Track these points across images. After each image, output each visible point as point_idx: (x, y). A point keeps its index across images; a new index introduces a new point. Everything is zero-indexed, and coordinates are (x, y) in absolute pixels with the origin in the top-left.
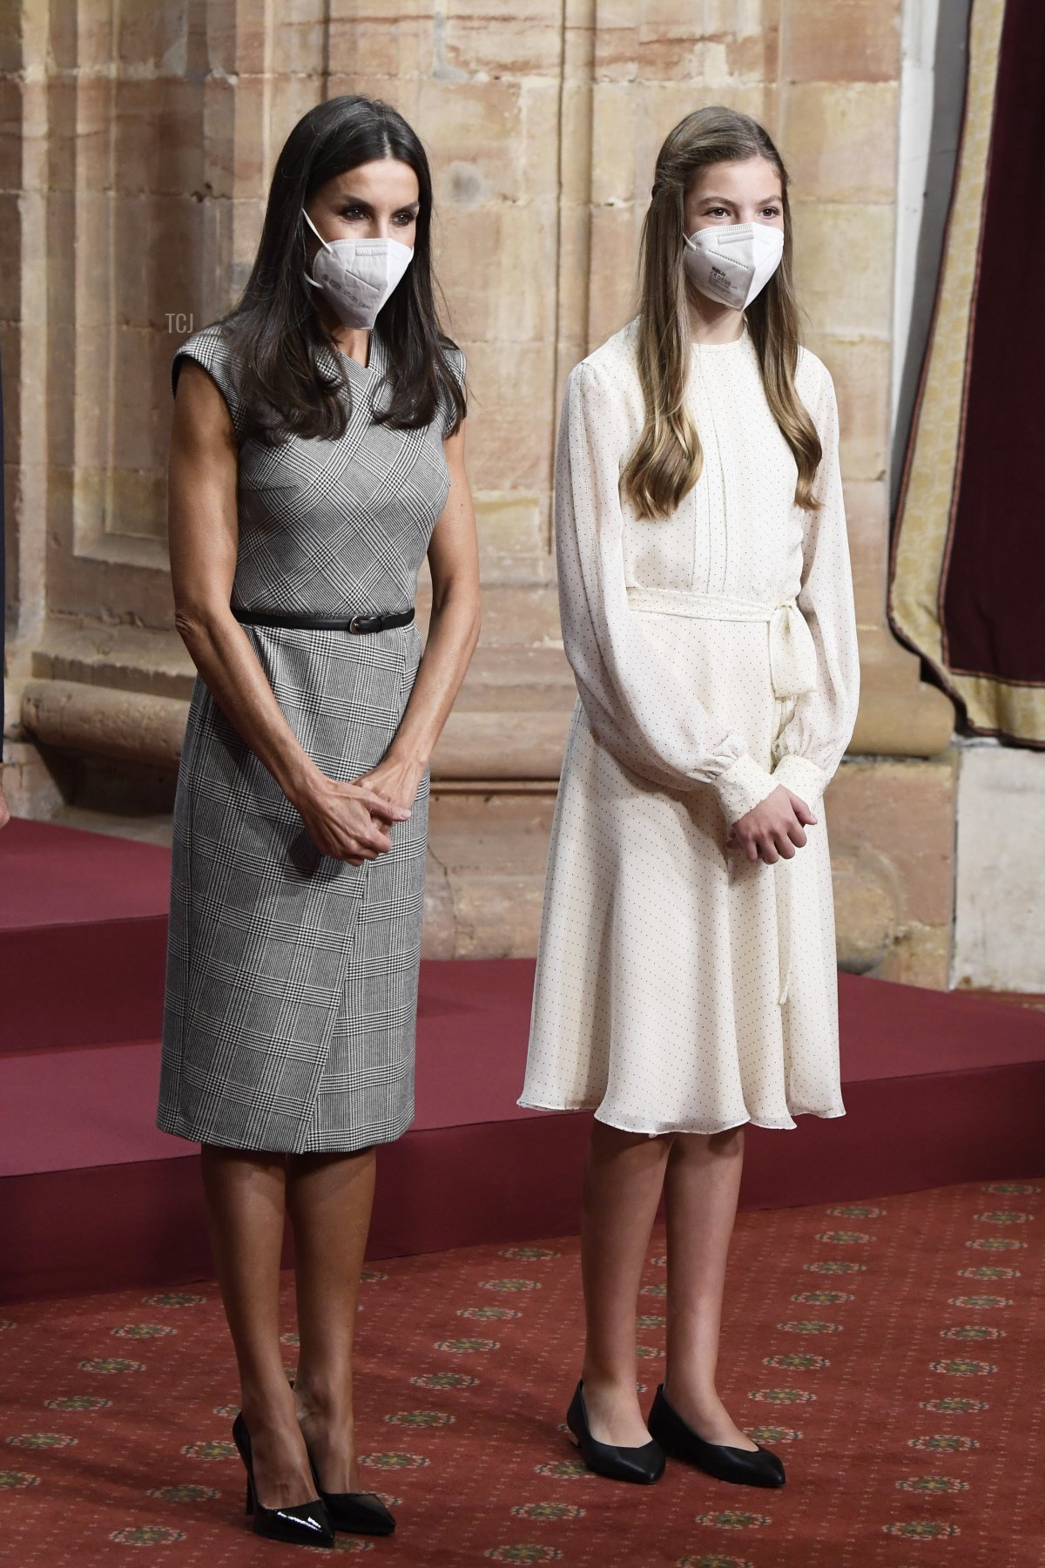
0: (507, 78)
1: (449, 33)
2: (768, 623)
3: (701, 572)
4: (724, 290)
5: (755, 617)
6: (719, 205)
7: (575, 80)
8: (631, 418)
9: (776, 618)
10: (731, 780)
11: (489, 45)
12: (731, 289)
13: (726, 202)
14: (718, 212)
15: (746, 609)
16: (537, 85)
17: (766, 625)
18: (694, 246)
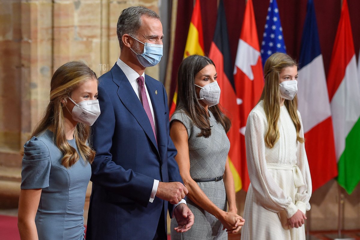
0: (90, 39)
1: (78, 30)
2: (292, 170)
3: (280, 159)
4: (287, 95)
5: (290, 169)
6: (288, 77)
7: (104, 40)
8: (265, 124)
9: (294, 169)
10: (290, 207)
11: (86, 32)
12: (290, 95)
13: (290, 76)
14: (288, 78)
15: (288, 167)
16: (96, 41)
17: (292, 171)
18: (281, 85)
